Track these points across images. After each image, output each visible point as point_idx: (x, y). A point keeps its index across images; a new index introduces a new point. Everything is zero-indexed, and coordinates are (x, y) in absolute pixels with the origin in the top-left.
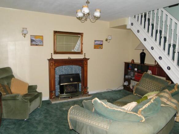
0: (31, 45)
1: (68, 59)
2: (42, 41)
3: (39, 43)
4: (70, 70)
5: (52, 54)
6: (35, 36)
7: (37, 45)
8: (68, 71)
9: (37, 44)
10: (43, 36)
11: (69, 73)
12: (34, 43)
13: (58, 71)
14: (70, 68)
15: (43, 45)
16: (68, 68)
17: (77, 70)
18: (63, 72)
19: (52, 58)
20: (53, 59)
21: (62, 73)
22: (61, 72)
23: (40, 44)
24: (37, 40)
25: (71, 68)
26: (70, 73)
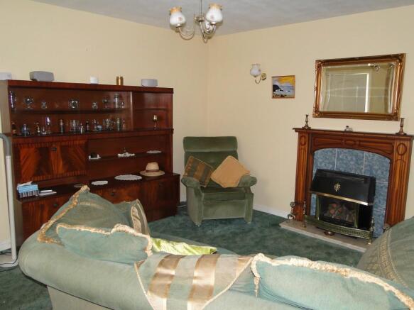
0: (273, 97)
1: (345, 132)
2: (293, 88)
3: (286, 92)
4: (352, 163)
5: (307, 116)
6: (280, 78)
7: (282, 96)
8: (346, 164)
9: (283, 93)
10: (294, 76)
11: (348, 171)
12: (277, 92)
13: (320, 160)
14: (354, 159)
15: (293, 97)
16: (349, 158)
17: (376, 167)
18: (333, 164)
19: (307, 125)
20: (309, 128)
21: (331, 166)
22: (329, 163)
23: (288, 94)
24: (283, 85)
25: (356, 156)
26: (353, 172)
